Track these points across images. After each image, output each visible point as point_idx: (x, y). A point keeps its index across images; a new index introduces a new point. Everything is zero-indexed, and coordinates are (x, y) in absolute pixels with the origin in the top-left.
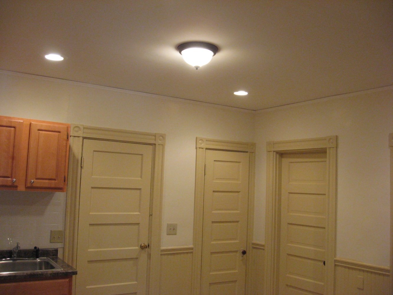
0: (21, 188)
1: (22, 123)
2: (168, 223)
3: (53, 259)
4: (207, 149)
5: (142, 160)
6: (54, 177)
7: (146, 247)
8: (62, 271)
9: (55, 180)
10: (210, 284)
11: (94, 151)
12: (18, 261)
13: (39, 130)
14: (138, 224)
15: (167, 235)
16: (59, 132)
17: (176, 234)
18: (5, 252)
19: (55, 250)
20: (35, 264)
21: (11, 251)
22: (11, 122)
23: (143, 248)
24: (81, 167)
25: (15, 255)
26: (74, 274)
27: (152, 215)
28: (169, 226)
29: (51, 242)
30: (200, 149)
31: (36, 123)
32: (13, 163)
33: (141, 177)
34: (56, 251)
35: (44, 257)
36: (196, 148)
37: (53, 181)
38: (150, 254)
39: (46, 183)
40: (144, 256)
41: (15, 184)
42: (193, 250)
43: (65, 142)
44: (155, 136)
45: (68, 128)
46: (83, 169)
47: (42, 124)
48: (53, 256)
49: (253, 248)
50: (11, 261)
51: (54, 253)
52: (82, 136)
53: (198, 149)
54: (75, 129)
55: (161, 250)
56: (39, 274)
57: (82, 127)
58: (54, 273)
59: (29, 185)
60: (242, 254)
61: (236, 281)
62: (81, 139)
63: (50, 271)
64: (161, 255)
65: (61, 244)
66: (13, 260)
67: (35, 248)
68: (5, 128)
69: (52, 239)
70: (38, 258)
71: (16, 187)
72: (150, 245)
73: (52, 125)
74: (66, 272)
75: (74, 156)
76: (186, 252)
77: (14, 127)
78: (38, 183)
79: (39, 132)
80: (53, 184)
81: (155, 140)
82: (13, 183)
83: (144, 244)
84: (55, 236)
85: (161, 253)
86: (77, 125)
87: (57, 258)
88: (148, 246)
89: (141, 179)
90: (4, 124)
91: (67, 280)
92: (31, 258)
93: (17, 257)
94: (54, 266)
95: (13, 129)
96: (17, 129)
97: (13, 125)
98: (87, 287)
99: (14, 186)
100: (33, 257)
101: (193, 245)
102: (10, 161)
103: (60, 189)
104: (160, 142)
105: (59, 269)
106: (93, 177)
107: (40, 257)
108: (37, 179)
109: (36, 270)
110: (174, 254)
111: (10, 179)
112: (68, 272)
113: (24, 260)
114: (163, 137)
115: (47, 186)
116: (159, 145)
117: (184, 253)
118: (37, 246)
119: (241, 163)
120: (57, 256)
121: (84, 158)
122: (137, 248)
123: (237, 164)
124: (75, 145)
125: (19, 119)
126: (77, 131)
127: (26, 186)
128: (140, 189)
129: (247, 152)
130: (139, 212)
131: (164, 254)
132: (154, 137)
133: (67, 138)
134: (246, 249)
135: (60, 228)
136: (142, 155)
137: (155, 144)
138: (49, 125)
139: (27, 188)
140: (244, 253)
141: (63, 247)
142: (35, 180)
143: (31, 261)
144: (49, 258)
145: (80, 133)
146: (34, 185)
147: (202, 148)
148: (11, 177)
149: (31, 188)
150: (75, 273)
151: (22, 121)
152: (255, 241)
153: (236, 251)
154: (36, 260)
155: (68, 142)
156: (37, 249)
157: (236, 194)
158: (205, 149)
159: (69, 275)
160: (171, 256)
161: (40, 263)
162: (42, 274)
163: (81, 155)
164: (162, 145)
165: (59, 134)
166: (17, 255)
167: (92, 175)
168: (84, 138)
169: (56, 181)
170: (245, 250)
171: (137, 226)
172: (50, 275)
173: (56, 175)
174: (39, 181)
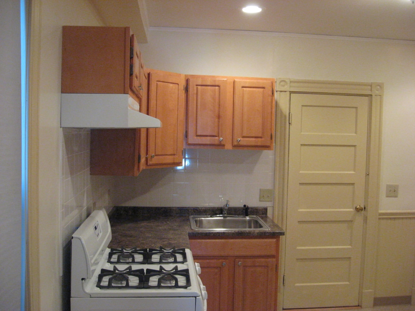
0: (229, 146)
1: (226, 81)
2: (388, 184)
3: (262, 218)
5: (357, 113)
6: (260, 135)
7: (362, 210)
8: (269, 230)
9: (261, 137)
11: (303, 106)
12: (228, 218)
13: (243, 87)
14: (353, 184)
15: (387, 197)
16: (264, 88)
17: (396, 197)
18: (216, 208)
19: (264, 209)
20: (245, 222)
21: (222, 208)
22: (215, 81)
23: (358, 210)
24: (290, 123)
25: (225, 212)
26: (281, 235)
27: (368, 175)
28: (388, 186)
29: (260, 201)
31: (240, 80)
32: (219, 122)
33: (356, 133)
34: (266, 209)
35: (253, 215)
37: (260, 139)
38: (367, 217)
39: (252, 141)
40: (359, 219)
41: (223, 143)
43: (270, 98)
44: (371, 86)
45: (272, 83)
46: (291, 125)
47: (245, 80)
48: (263, 214)
50: (222, 218)
51: (263, 212)
52: (289, 90)
54: (281, 83)
55: (379, 214)
56: (247, 233)
57: (288, 81)
58: (261, 233)
59: (235, 143)
62: (288, 93)
63: (257, 230)
64: (379, 219)
65: (270, 203)
66: (223, 217)
67: (245, 206)
68: (209, 87)
69: (262, 198)
70: (247, 216)
71: (224, 145)
72: (366, 208)
73: (255, 81)
74: (273, 232)
75: (281, 112)
76: (409, 217)
77: (218, 86)
78: (244, 142)
79: (243, 89)
80: (259, 142)
81: (371, 90)
82: (221, 141)
83: (359, 206)
84: (264, 194)
85: (379, 217)
86: (282, 79)
87: (266, 217)
88: (365, 208)
89: (355, 135)
90: (209, 83)
91: (274, 240)
92: (241, 216)
93: (227, 214)
94: (263, 226)
95: (217, 88)
96: (222, 87)
97: (217, 84)
98: (298, 248)
99: (221, 145)
100: (243, 215)
102: (217, 120)
103: (267, 147)
104: (377, 92)
105: (267, 229)
106: (302, 133)
107: (249, 215)
108: (244, 137)
109: (246, 228)
110: (395, 219)
111: (217, 138)
112: (275, 233)
113: (234, 217)
114: (381, 86)
115: (253, 144)
116: (376, 95)
117: (406, 218)
118: (247, 205)
120: (267, 215)
121: (291, 114)
122: (352, 210)
124: (282, 100)
125: (223, 77)
126: (283, 86)
127: (232, 145)
128: (355, 146)
130: (354, 171)
131: (383, 219)
132: (369, 87)
133: (272, 94)
135: (269, 186)
136: (356, 108)
137: (371, 95)
138: (253, 81)
139: (234, 146)
141: (272, 206)
142: (242, 139)
143: (241, 218)
144: (258, 217)
145: (287, 88)
146: (241, 143)
148: (218, 136)
149: (238, 146)
150: (283, 234)
151: (226, 79)
154: (246, 218)
155: (273, 97)
156: (246, 207)
159: (276, 235)
161: (250, 222)
162: (249, 233)
163: (288, 111)
164: (380, 95)
165: (263, 90)
166: (227, 213)
167: (301, 132)
168: (291, 92)
169: (263, 139)
171: (351, 187)
172: (257, 234)
173: (263, 133)
174: (245, 139)
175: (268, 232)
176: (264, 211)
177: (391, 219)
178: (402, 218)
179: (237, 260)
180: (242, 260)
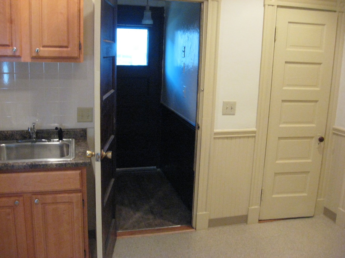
0: (26, 58)
2: (224, 101)
4: (278, 6)
6: (65, 44)
9: (67, 47)
10: (275, 173)
15: (223, 114)
17: (234, 114)
19: (83, 131)
25: (34, 136)
27: (203, 91)
28: (225, 104)
29: (78, 122)
30: (270, 6)
34: (85, 131)
35: (70, 138)
36: (264, 5)
37: (65, 49)
39: (55, 52)
41: (18, 54)
42: (255, 134)
48: (81, 137)
49: (334, 134)
53: (266, 6)
55: (214, 133)
59: (34, 55)
60: (318, 141)
61: (309, 172)
64: (215, 138)
67: (57, 128)
70: (61, 140)
71: (19, 57)
76: (247, 136)
78: (45, 52)
80: (65, 52)
82: (14, 52)
85: (214, 136)
87: (85, 140)
88: (198, 127)
91: (78, 172)
99: (16, 57)
101: (256, 128)
102: (8, 25)
107: (65, 138)
108: (44, 47)
110: (231, 138)
111: (10, 48)
115: (57, 56)
116: (212, 1)
117: (244, 137)
119: (326, 26)
120: (86, 137)
123: (320, 27)
127: (31, 56)
129: (335, 11)
131: (219, 138)
134: (325, 135)
139: (33, 58)
140: (321, 140)
142: (42, 49)
146: (41, 54)
147: (273, 6)
148: (11, 46)
149: (37, 58)
152: (336, 126)
153: (312, 138)
156: (59, 130)
157: (317, 66)
158: (276, 7)
160: (227, 140)
164: (217, 1)
169: (69, 49)
170: (323, 136)
172: (55, 166)
173: (68, 42)
174: (46, 49)
175: (69, 164)
176: (83, 133)
177: (227, 138)
178: (240, 137)
179: (34, 196)
180: (39, 196)
